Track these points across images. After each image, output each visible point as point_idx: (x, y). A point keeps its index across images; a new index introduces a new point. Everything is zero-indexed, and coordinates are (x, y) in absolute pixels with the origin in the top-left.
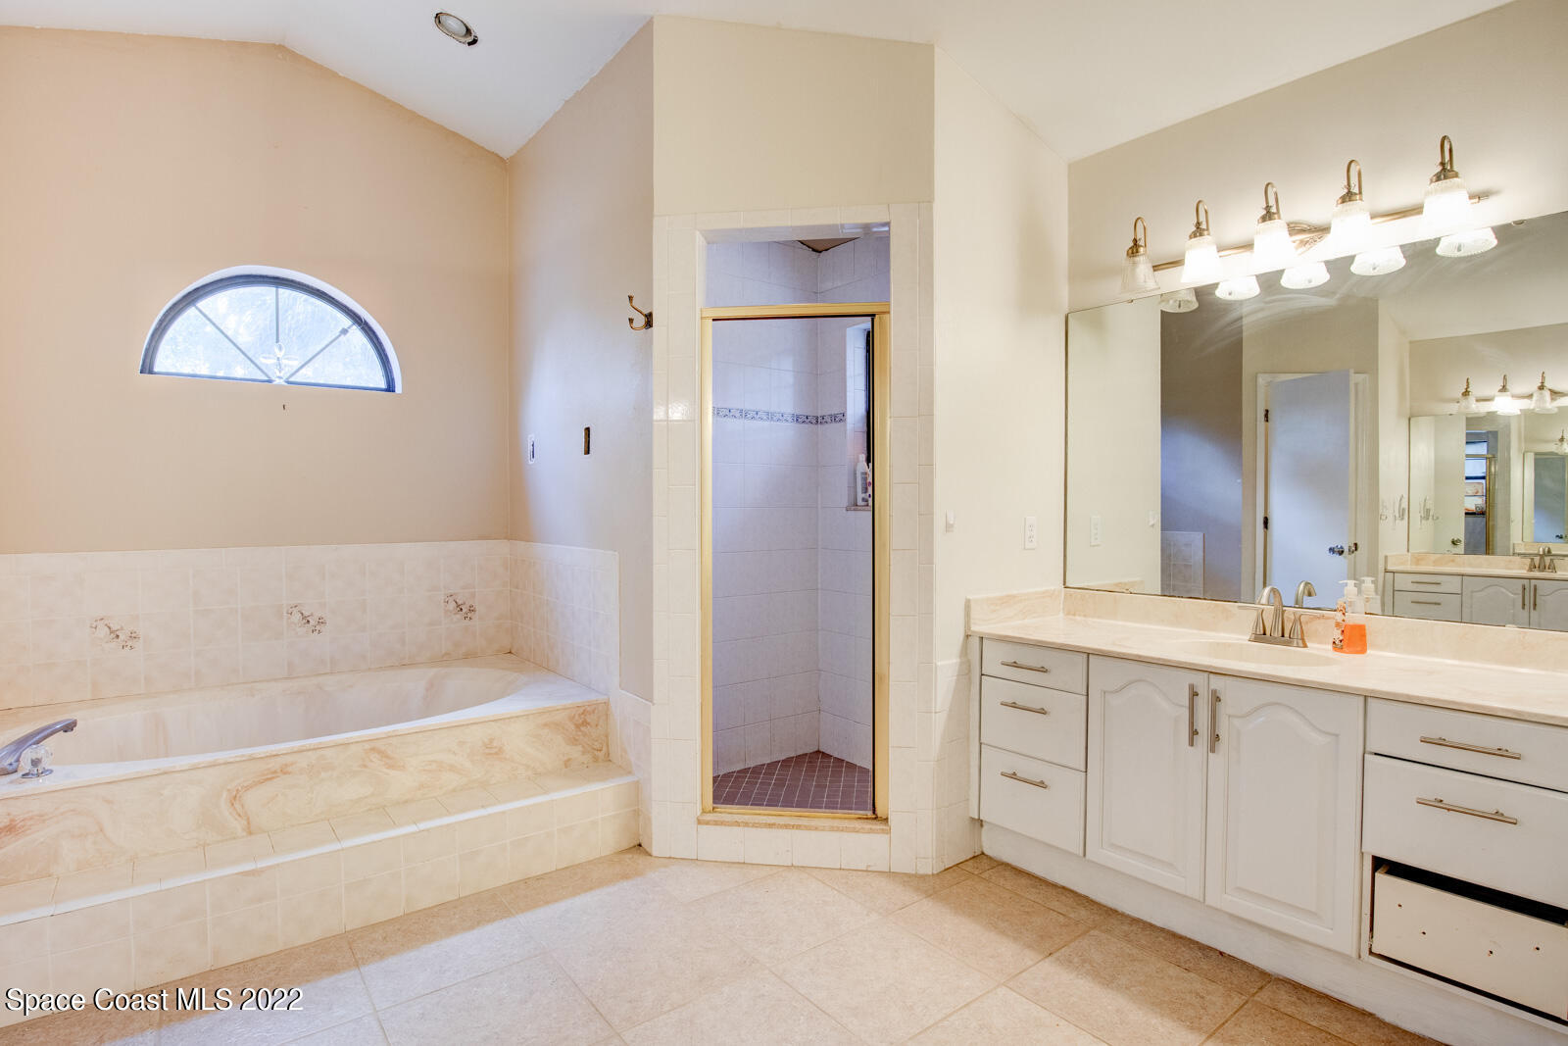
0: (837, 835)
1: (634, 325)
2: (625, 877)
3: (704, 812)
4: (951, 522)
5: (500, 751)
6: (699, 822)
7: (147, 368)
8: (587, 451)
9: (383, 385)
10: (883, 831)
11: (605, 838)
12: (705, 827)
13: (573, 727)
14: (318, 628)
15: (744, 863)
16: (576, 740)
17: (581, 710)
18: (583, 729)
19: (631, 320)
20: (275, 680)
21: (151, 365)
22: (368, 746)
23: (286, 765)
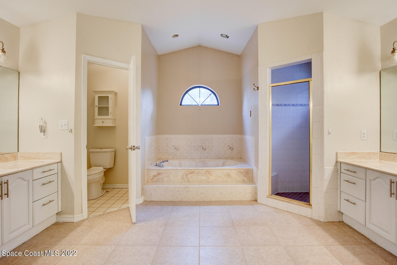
0: (299, 206)
1: (255, 90)
2: (250, 205)
3: (269, 195)
4: (330, 132)
5: (230, 176)
6: (267, 197)
8: (251, 116)
9: (217, 104)
10: (310, 208)
11: (248, 197)
12: (268, 198)
13: (245, 173)
14: (205, 150)
15: (277, 208)
16: (245, 176)
17: (247, 170)
18: (247, 174)
19: (254, 89)
21: (181, 104)
22: (206, 170)
23: (193, 171)
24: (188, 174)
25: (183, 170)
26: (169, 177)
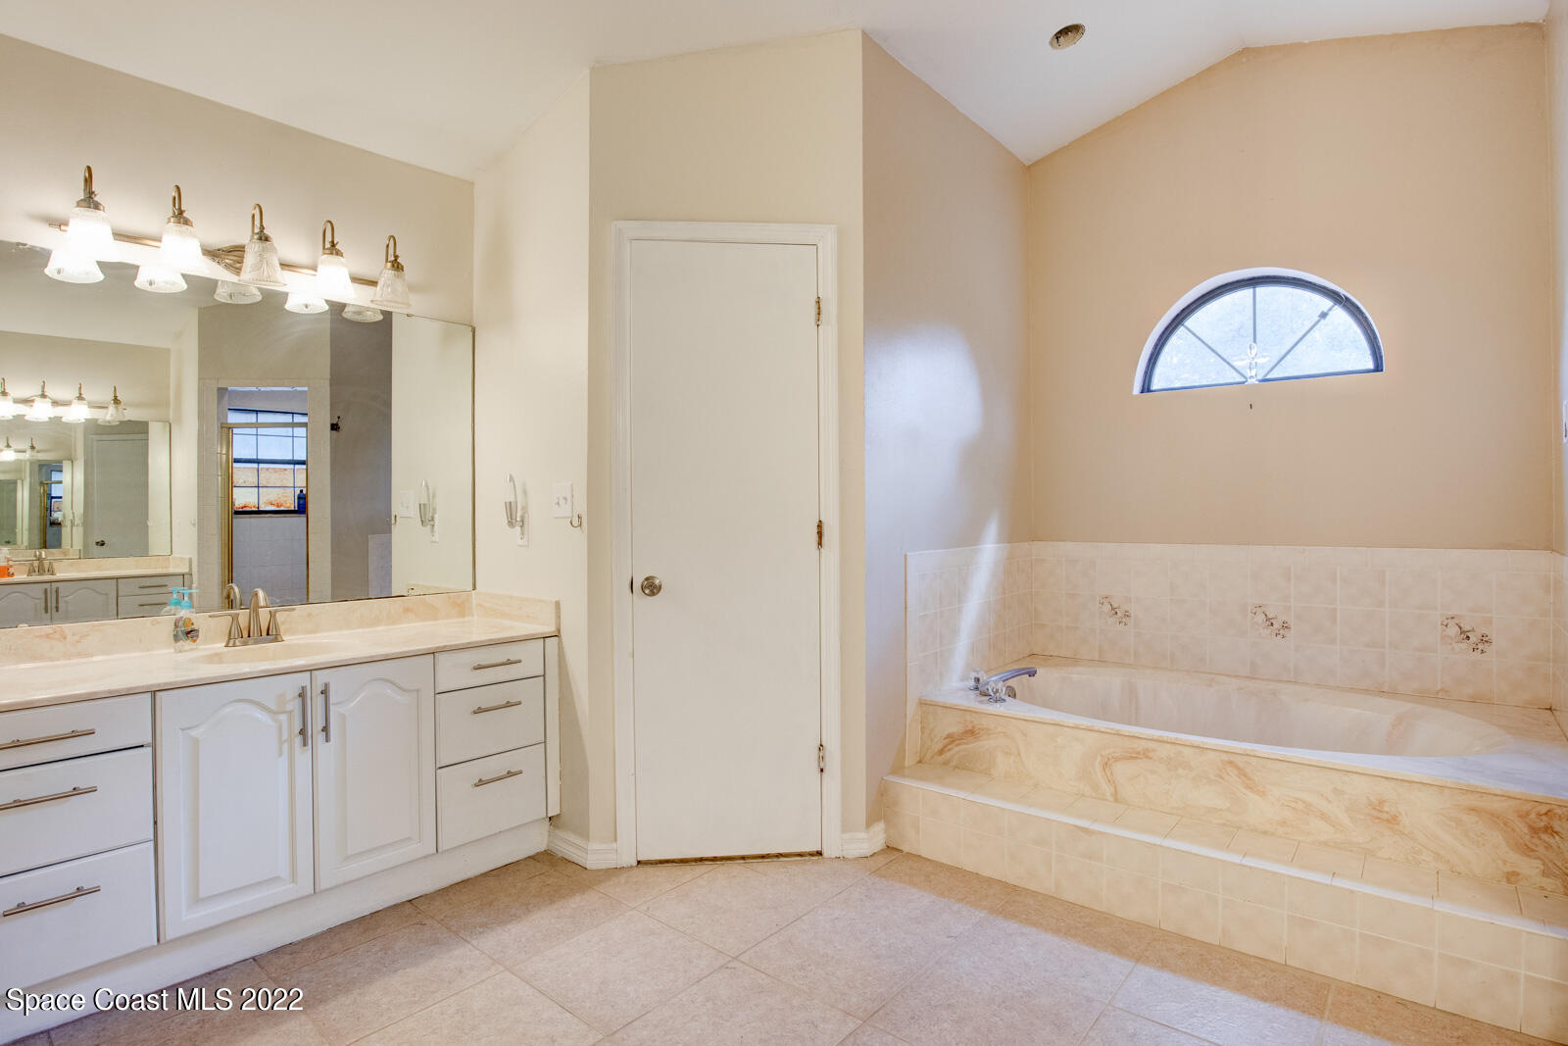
7: (1146, 388)
9: (1370, 365)
13: (1524, 829)
14: (1281, 632)
16: (1531, 850)
20: (1236, 676)
21: (1149, 386)
22: (1225, 757)
23: (1147, 750)
24: (1117, 760)
25: (1090, 734)
26: (1019, 754)
